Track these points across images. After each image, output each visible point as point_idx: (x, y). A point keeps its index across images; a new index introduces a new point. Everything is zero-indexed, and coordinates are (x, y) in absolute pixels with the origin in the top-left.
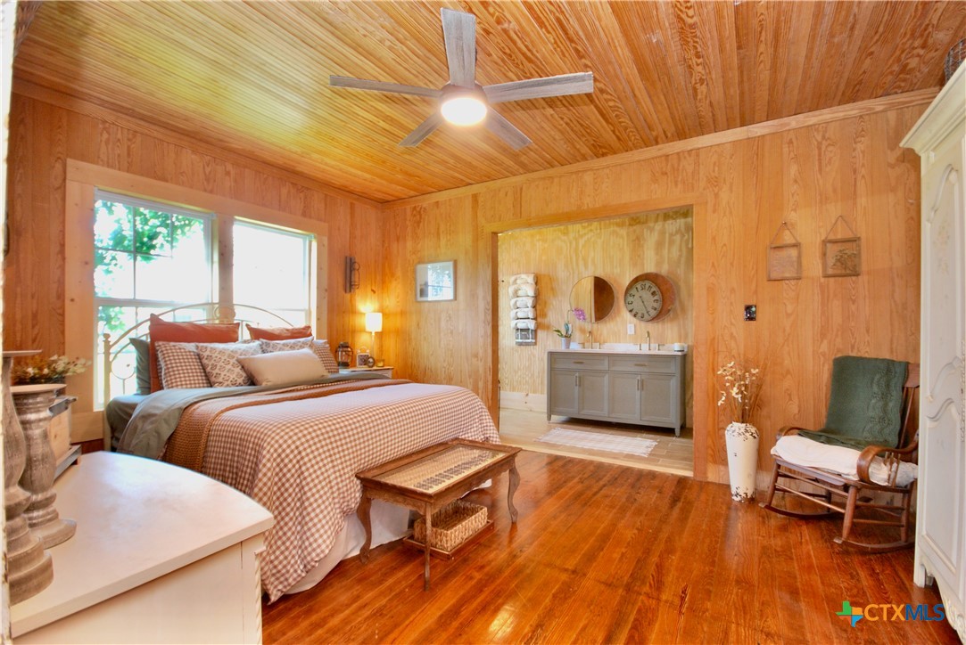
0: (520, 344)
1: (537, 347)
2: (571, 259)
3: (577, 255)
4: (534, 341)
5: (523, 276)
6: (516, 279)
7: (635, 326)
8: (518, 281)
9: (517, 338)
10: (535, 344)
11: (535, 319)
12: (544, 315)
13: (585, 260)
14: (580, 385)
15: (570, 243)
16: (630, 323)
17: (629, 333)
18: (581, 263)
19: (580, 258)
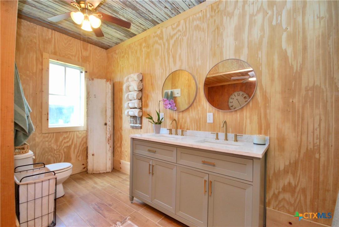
0: (133, 127)
1: (142, 130)
2: (164, 58)
3: (168, 54)
4: (140, 125)
5: (132, 75)
6: (128, 79)
7: (214, 115)
8: (130, 80)
9: (131, 123)
10: (141, 128)
11: (141, 108)
12: (147, 106)
13: (174, 58)
14: (153, 174)
15: (164, 45)
16: (210, 112)
17: (208, 121)
18: (171, 60)
19: (171, 57)
